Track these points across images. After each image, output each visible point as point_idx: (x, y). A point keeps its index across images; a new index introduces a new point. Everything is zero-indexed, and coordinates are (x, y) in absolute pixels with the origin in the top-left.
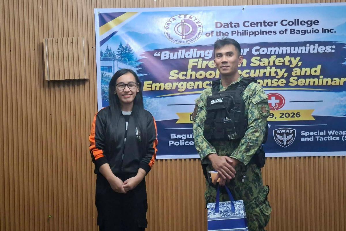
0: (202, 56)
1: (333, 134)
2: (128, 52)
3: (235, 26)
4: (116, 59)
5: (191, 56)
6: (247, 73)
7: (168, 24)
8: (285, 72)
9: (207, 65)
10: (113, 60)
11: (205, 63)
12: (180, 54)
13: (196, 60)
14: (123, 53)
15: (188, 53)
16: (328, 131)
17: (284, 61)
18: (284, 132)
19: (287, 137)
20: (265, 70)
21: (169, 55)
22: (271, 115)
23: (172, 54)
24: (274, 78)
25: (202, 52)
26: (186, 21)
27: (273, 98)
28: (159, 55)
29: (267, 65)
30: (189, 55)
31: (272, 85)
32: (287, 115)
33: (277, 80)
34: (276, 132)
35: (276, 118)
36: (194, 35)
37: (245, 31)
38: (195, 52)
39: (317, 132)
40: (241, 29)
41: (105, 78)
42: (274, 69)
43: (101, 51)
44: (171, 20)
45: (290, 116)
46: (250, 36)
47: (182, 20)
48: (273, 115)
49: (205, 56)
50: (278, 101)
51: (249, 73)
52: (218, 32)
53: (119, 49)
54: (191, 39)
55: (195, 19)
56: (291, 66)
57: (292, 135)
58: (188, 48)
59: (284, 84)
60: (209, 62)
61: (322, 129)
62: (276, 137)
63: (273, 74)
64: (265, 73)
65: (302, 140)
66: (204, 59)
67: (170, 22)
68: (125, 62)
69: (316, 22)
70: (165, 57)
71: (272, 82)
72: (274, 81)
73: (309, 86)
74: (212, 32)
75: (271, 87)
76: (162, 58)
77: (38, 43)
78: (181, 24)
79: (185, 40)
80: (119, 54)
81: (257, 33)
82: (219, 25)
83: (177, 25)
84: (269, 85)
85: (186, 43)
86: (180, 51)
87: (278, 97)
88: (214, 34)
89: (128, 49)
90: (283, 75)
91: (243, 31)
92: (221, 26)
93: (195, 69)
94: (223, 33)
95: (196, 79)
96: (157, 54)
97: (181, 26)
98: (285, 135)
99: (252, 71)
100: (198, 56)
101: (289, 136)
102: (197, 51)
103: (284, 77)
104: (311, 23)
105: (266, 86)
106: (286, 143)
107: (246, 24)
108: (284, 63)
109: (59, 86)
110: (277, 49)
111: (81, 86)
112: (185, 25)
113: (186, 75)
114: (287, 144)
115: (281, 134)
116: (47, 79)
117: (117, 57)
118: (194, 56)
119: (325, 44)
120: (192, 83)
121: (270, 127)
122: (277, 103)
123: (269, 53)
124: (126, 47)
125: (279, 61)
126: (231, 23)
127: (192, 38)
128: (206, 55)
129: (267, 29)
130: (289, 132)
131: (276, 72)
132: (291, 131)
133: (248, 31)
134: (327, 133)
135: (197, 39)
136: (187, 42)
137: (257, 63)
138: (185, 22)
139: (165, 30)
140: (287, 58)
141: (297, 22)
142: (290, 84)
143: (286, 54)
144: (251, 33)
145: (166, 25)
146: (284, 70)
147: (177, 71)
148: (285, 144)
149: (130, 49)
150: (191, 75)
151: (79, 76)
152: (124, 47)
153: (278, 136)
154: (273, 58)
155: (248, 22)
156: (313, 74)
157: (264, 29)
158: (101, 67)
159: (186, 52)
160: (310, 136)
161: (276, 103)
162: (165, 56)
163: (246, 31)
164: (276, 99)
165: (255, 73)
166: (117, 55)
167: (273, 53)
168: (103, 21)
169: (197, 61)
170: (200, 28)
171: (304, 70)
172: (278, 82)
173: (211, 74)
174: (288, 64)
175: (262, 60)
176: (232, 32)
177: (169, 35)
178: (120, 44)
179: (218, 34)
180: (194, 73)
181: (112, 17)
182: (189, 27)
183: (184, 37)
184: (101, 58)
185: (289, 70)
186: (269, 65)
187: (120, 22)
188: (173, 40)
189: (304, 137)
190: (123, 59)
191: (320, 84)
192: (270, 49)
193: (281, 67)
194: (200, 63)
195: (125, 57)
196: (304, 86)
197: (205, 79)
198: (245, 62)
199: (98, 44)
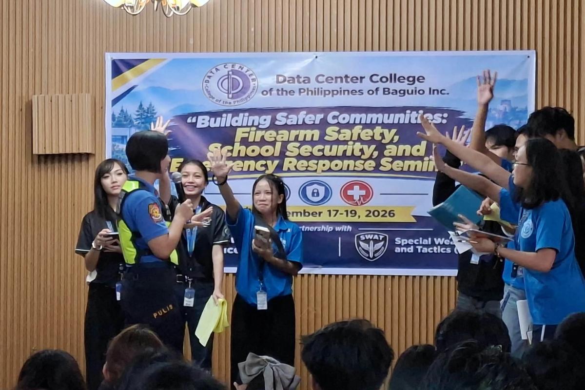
0: (256, 124)
1: (441, 243)
2: (151, 116)
3: (304, 81)
4: (134, 126)
5: (239, 124)
6: (319, 150)
7: (209, 77)
8: (375, 150)
9: (263, 137)
10: (129, 126)
11: (260, 134)
12: (224, 119)
13: (248, 129)
14: (143, 117)
15: (235, 118)
16: (435, 239)
17: (374, 134)
18: (371, 238)
19: (375, 246)
20: (346, 146)
21: (209, 121)
22: (353, 212)
23: (213, 119)
24: (359, 158)
25: (256, 118)
26: (234, 72)
27: (357, 187)
28: (194, 120)
29: (349, 139)
30: (237, 121)
31: (356, 169)
32: (376, 213)
33: (363, 162)
34: (359, 237)
35: (359, 217)
36: (244, 93)
37: (318, 89)
38: (246, 119)
39: (418, 240)
40: (313, 85)
41: (117, 152)
42: (358, 146)
43: (113, 113)
44: (214, 70)
45: (381, 214)
46: (325, 96)
47: (229, 72)
48: (356, 213)
49: (259, 124)
50: (363, 192)
51: (323, 150)
52: (280, 89)
53: (138, 111)
54: (240, 98)
55: (248, 71)
56: (384, 141)
57: (382, 243)
58: (236, 112)
59: (374, 167)
60: (265, 132)
61: (425, 235)
62: (359, 245)
63: (357, 153)
64: (345, 151)
65: (396, 251)
66: (258, 128)
67: (211, 74)
69: (421, 79)
70: (203, 124)
71: (356, 165)
72: (358, 163)
73: (409, 172)
74: (271, 90)
75: (354, 171)
76: (199, 126)
77: (27, 101)
78: (227, 77)
79: (232, 101)
80: (138, 118)
81: (335, 92)
82: (281, 79)
83: (221, 78)
84: (351, 168)
85: (232, 104)
86: (224, 115)
87: (363, 186)
88: (274, 92)
89: (151, 112)
90: (372, 155)
91: (315, 88)
92: (284, 81)
93: (245, 142)
94: (286, 91)
95: (247, 157)
96: (192, 119)
97: (227, 80)
98: (372, 242)
99: (328, 147)
100: (250, 124)
101: (377, 245)
102: (248, 116)
103: (373, 157)
104: (413, 80)
105: (346, 169)
106: (374, 255)
107: (320, 79)
108: (373, 137)
109: (53, 162)
110: (364, 115)
111: (83, 163)
112: (233, 78)
113: (232, 151)
114: (376, 255)
115: (367, 241)
116: (35, 152)
117: (135, 123)
118: (245, 124)
119: (433, 111)
120: (240, 162)
121: (350, 230)
122: (362, 196)
123: (352, 122)
124: (148, 109)
125: (366, 134)
126: (298, 77)
127: (242, 98)
128: (262, 122)
129: (351, 86)
130: (377, 238)
131: (362, 150)
132: (381, 237)
133: (323, 90)
134: (433, 242)
135: (248, 99)
136: (234, 103)
137: (335, 136)
138: (233, 74)
139: (204, 84)
140: (378, 130)
141: (393, 78)
142: (381, 168)
143: (377, 124)
144: (327, 92)
145: (207, 78)
146: (373, 147)
147: (219, 145)
148: (371, 256)
149: (154, 112)
150: (239, 151)
151: (79, 149)
152: (146, 108)
153: (361, 243)
154: (357, 129)
155: (323, 76)
156: (415, 153)
157: (345, 86)
158: (112, 136)
159: (232, 117)
160: (408, 245)
161: (360, 196)
162: (203, 122)
163: (320, 90)
164: (361, 189)
165: (330, 150)
166: (135, 119)
167: (357, 122)
168: (117, 70)
169: (249, 131)
170: (254, 82)
171: (402, 147)
172: (363, 164)
173: (267, 151)
174: (380, 138)
175: (342, 131)
176: (300, 89)
177: (209, 92)
178: (139, 104)
179: (280, 93)
180: (243, 148)
181: (130, 64)
182: (238, 81)
183: (230, 96)
184: (112, 124)
185: (381, 147)
186: (351, 140)
187: (142, 72)
188: (214, 100)
189: (400, 246)
190: (143, 125)
191: (425, 169)
192: (353, 116)
193: (369, 143)
194: (252, 133)
195: (147, 123)
196: (402, 172)
197: (260, 157)
198: (317, 133)
199: (108, 103)
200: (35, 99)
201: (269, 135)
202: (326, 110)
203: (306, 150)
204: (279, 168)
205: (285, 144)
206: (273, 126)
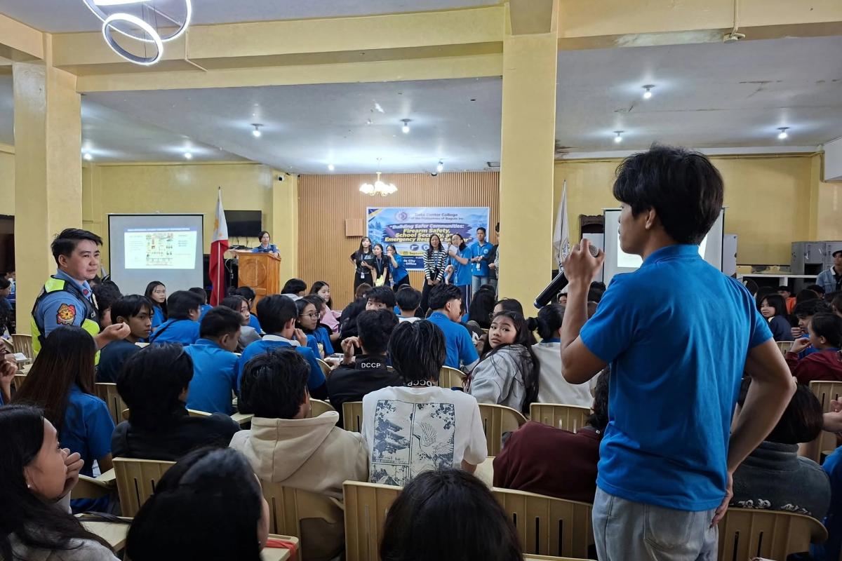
3: (423, 215)
11: (410, 231)
13: (407, 229)
14: (377, 226)
23: (397, 226)
25: (409, 226)
26: (403, 213)
28: (392, 227)
30: (404, 227)
38: (406, 226)
40: (426, 217)
43: (369, 224)
44: (397, 212)
46: (429, 220)
53: (376, 224)
54: (405, 220)
55: (407, 212)
56: (446, 233)
58: (403, 224)
66: (410, 229)
68: (378, 229)
69: (456, 215)
74: (414, 218)
77: (344, 221)
78: (401, 214)
81: (432, 219)
85: (403, 222)
86: (400, 225)
89: (380, 224)
92: (418, 215)
93: (406, 233)
94: (418, 218)
104: (454, 215)
107: (428, 215)
110: (440, 226)
116: (346, 236)
119: (460, 224)
125: (441, 231)
126: (421, 214)
128: (411, 227)
129: (436, 217)
135: (407, 221)
140: (444, 230)
141: (449, 215)
143: (444, 228)
145: (395, 215)
147: (399, 234)
152: (378, 223)
154: (438, 229)
157: (434, 217)
158: (369, 231)
162: (394, 227)
163: (428, 218)
166: (375, 226)
168: (370, 212)
170: (409, 216)
176: (422, 218)
177: (396, 219)
179: (416, 219)
180: (406, 235)
181: (373, 210)
182: (404, 215)
183: (402, 220)
185: (445, 235)
187: (377, 213)
188: (397, 221)
192: (437, 226)
194: (408, 231)
197: (410, 237)
198: (427, 230)
199: (367, 221)
200: (347, 220)
201: (413, 231)
202: (430, 224)
203: (423, 235)
204: (416, 240)
205: (418, 234)
206: (414, 228)
